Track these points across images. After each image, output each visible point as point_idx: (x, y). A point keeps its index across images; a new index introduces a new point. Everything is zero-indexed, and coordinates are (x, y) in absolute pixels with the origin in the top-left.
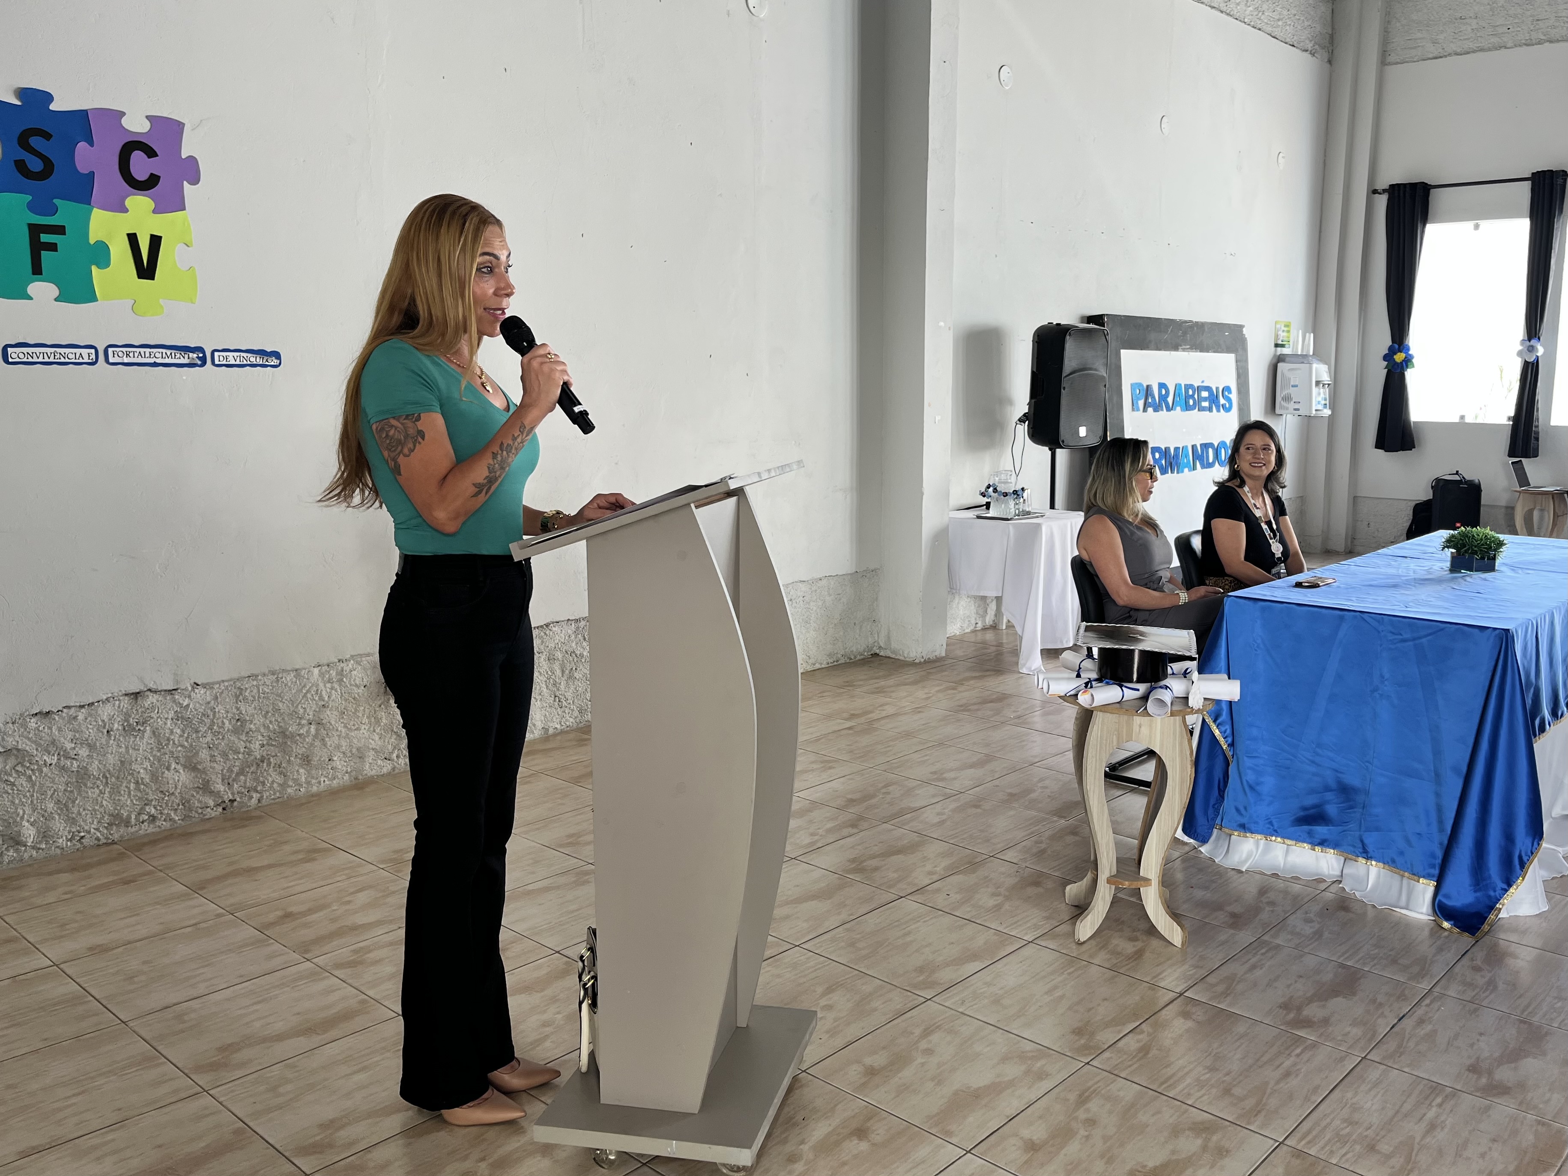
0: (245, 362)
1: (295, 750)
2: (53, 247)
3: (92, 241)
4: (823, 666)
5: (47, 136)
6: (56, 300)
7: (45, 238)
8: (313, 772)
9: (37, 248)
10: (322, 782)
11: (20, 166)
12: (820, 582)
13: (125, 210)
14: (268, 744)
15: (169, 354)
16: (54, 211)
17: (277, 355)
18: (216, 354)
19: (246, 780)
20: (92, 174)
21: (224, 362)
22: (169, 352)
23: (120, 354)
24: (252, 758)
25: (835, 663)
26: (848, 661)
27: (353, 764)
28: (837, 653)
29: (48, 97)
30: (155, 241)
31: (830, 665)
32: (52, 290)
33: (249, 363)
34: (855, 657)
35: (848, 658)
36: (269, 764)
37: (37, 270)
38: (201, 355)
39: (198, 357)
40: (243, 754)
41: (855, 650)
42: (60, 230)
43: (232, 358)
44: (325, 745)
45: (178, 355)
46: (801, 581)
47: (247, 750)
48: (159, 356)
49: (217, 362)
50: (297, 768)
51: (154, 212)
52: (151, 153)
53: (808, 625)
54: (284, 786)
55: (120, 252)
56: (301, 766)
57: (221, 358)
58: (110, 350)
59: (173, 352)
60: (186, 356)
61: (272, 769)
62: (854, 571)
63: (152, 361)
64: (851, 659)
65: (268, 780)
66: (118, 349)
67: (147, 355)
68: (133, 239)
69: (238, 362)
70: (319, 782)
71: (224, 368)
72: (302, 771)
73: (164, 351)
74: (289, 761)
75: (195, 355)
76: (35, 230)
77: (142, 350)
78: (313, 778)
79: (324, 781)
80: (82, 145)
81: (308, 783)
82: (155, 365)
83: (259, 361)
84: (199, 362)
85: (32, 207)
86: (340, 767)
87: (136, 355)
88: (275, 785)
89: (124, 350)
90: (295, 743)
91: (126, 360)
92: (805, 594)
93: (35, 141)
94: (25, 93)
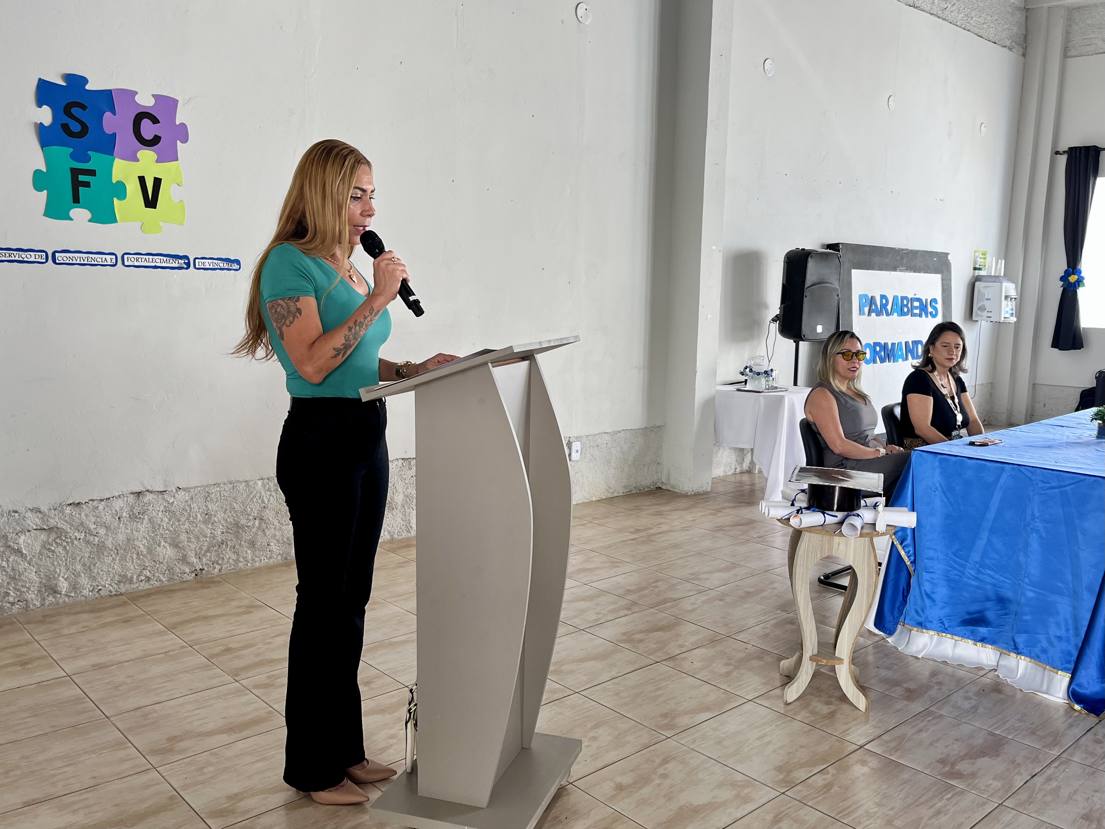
0: (216, 267)
1: (244, 537)
2: (87, 185)
3: (114, 181)
4: (620, 495)
5: (84, 107)
6: (89, 221)
7: (82, 178)
8: (257, 553)
9: (76, 185)
10: (263, 560)
11: (65, 128)
12: (619, 433)
13: (137, 160)
14: (226, 532)
15: (165, 260)
16: (88, 160)
17: (238, 262)
18: (197, 261)
19: (211, 556)
20: (115, 134)
21: (202, 267)
22: (165, 259)
23: (133, 259)
24: (215, 541)
25: (629, 493)
26: (638, 492)
27: (284, 548)
28: (630, 486)
29: (84, 80)
30: (157, 182)
31: (625, 494)
32: (86, 214)
33: (219, 267)
34: (644, 489)
35: (639, 490)
36: (227, 546)
37: (76, 200)
38: (187, 261)
39: (184, 263)
40: (209, 537)
41: (643, 484)
42: (92, 173)
43: (207, 264)
44: (265, 534)
45: (171, 261)
46: (605, 433)
47: (212, 535)
48: (158, 261)
49: (197, 266)
50: (246, 549)
51: (157, 161)
52: (155, 120)
53: (610, 465)
54: (237, 561)
55: (133, 189)
56: (249, 548)
57: (200, 264)
58: (126, 256)
59: (168, 258)
60: (177, 262)
61: (228, 549)
62: (644, 427)
63: (153, 264)
64: (640, 490)
65: (226, 556)
66: (131, 256)
67: (151, 260)
68: (142, 180)
69: (211, 267)
70: (261, 560)
71: (202, 270)
72: (249, 551)
73: (162, 258)
74: (240, 544)
75: (183, 261)
76: (75, 173)
77: (147, 257)
78: (256, 557)
79: (264, 559)
80: (108, 115)
81: (253, 560)
82: (156, 267)
83: (226, 266)
84: (185, 266)
85: (73, 157)
86: (275, 550)
87: (143, 260)
88: (231, 560)
89: (135, 256)
90: (245, 532)
91: (136, 264)
92: (608, 442)
93: (75, 111)
94: (69, 77)
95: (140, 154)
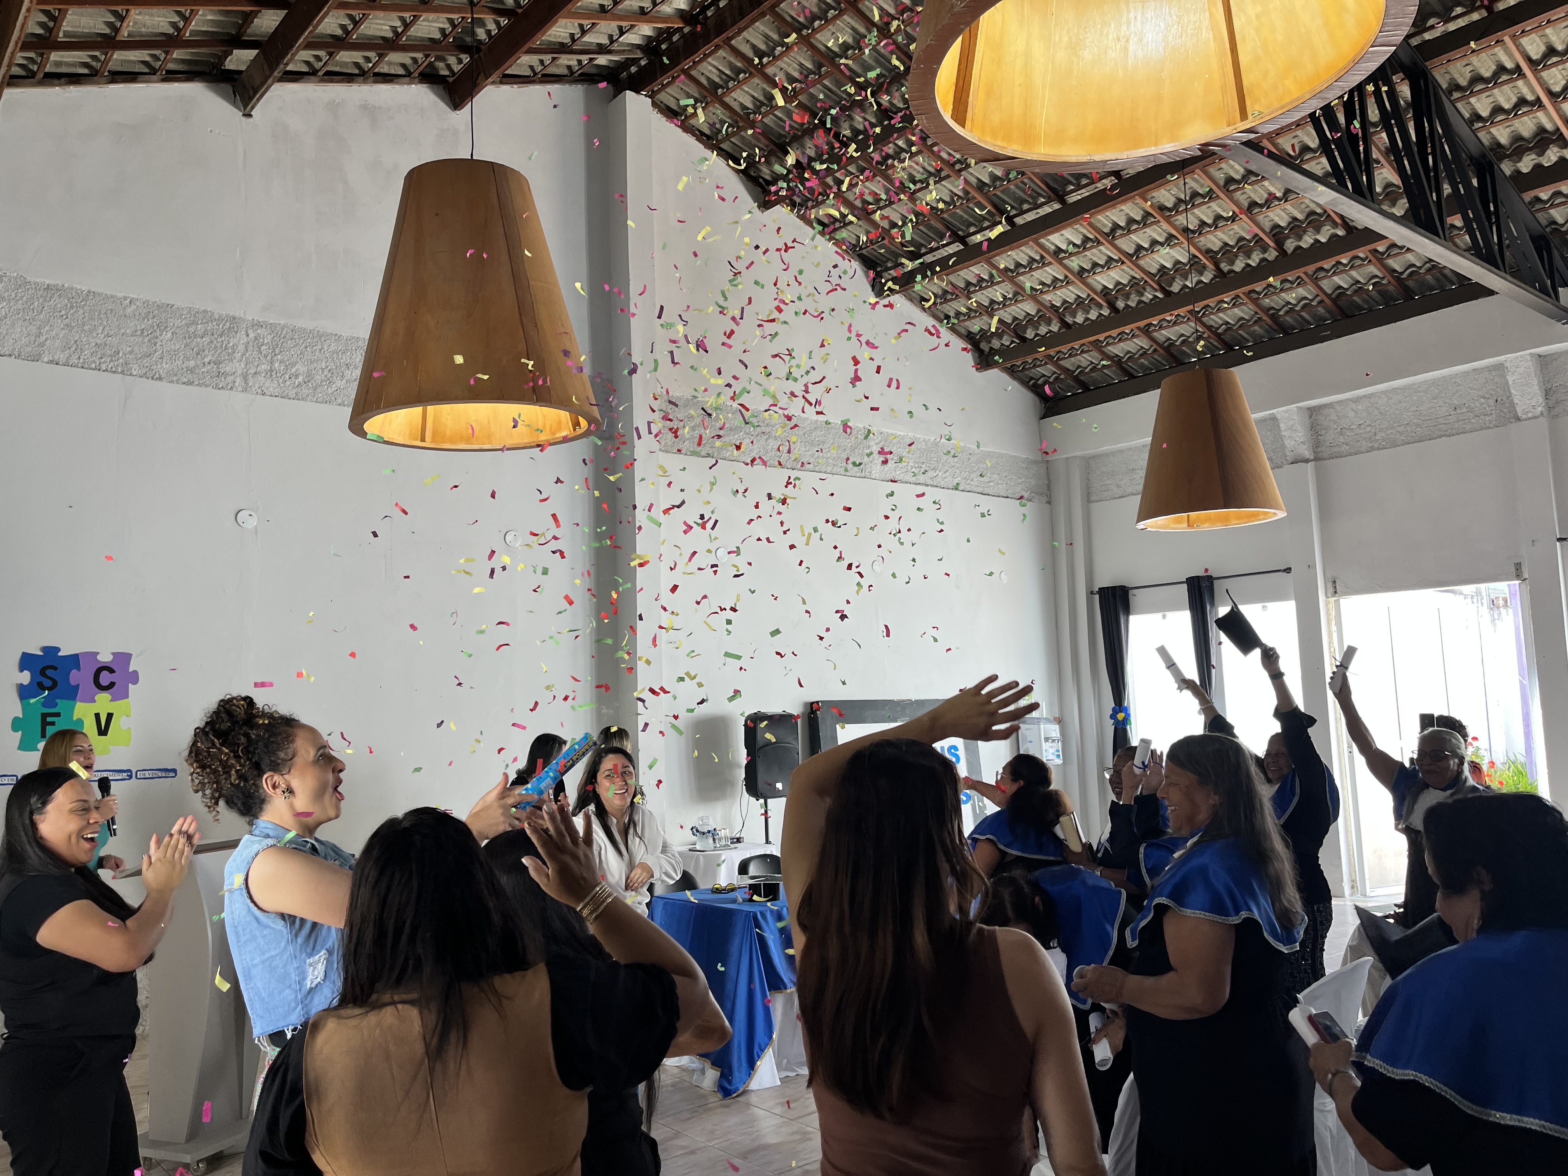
0: (155, 776)
3: (75, 719)
5: (55, 668)
7: (49, 719)
9: (44, 725)
11: (40, 684)
13: (95, 701)
15: (111, 775)
16: (57, 704)
17: (175, 771)
18: (139, 773)
20: (78, 686)
21: (143, 777)
29: (58, 649)
30: (110, 716)
33: (158, 776)
37: (44, 735)
38: (130, 774)
42: (58, 715)
43: (147, 775)
45: (117, 775)
49: (139, 777)
51: (111, 701)
52: (111, 671)
55: (90, 723)
57: (141, 775)
59: (114, 773)
60: (122, 775)
68: (97, 716)
69: (151, 776)
71: (143, 780)
73: (109, 773)
75: (127, 774)
76: (44, 716)
80: (74, 672)
83: (164, 775)
84: (129, 778)
85: (44, 704)
93: (49, 672)
94: (45, 649)
95: (96, 698)
